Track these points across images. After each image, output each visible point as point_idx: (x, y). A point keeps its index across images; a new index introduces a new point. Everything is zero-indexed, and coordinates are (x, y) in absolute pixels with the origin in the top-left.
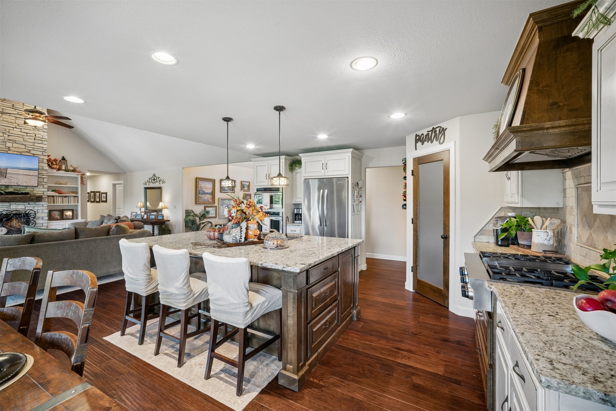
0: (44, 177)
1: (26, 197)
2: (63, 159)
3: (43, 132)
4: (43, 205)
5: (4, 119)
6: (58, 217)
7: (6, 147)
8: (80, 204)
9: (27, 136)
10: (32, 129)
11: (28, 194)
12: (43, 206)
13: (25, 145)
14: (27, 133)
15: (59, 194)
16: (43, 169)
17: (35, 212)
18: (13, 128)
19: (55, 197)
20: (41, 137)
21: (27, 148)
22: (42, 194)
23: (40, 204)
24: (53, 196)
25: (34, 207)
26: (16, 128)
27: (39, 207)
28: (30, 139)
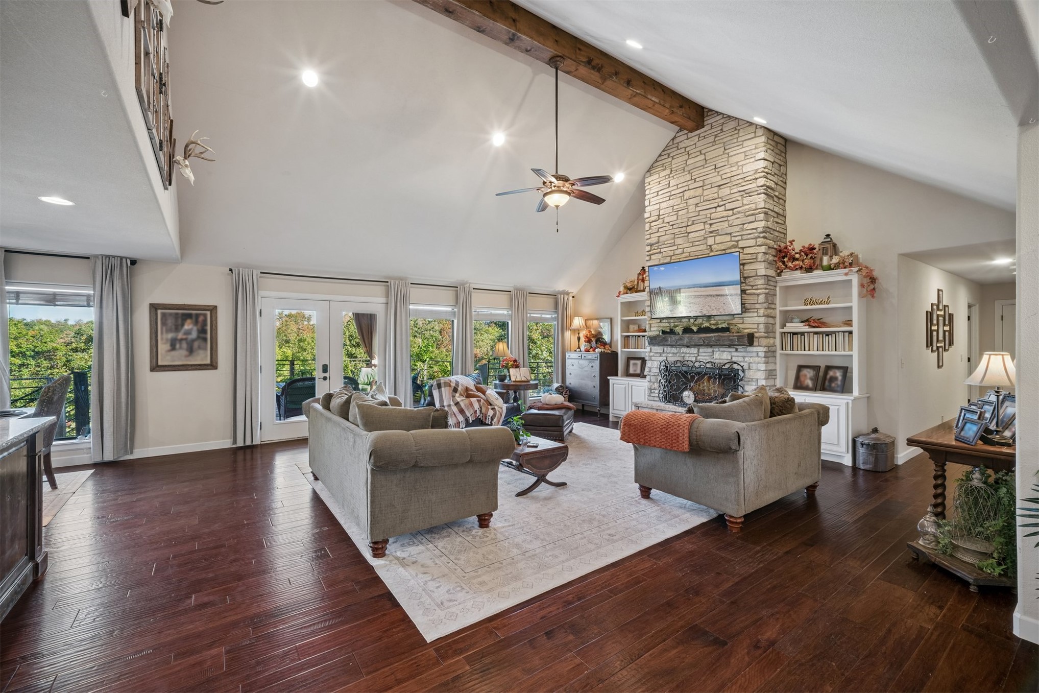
0: (758, 291)
1: (724, 336)
2: (828, 238)
3: (758, 194)
4: (757, 352)
5: (705, 198)
7: (707, 246)
9: (734, 214)
10: (739, 198)
11: (727, 330)
12: (758, 356)
13: (730, 234)
14: (733, 209)
15: (812, 327)
16: (756, 275)
17: (742, 367)
18: (716, 208)
20: (753, 206)
21: (733, 239)
22: (756, 330)
23: (753, 352)
24: (802, 334)
25: (744, 357)
26: (719, 206)
27: (751, 357)
28: (738, 218)
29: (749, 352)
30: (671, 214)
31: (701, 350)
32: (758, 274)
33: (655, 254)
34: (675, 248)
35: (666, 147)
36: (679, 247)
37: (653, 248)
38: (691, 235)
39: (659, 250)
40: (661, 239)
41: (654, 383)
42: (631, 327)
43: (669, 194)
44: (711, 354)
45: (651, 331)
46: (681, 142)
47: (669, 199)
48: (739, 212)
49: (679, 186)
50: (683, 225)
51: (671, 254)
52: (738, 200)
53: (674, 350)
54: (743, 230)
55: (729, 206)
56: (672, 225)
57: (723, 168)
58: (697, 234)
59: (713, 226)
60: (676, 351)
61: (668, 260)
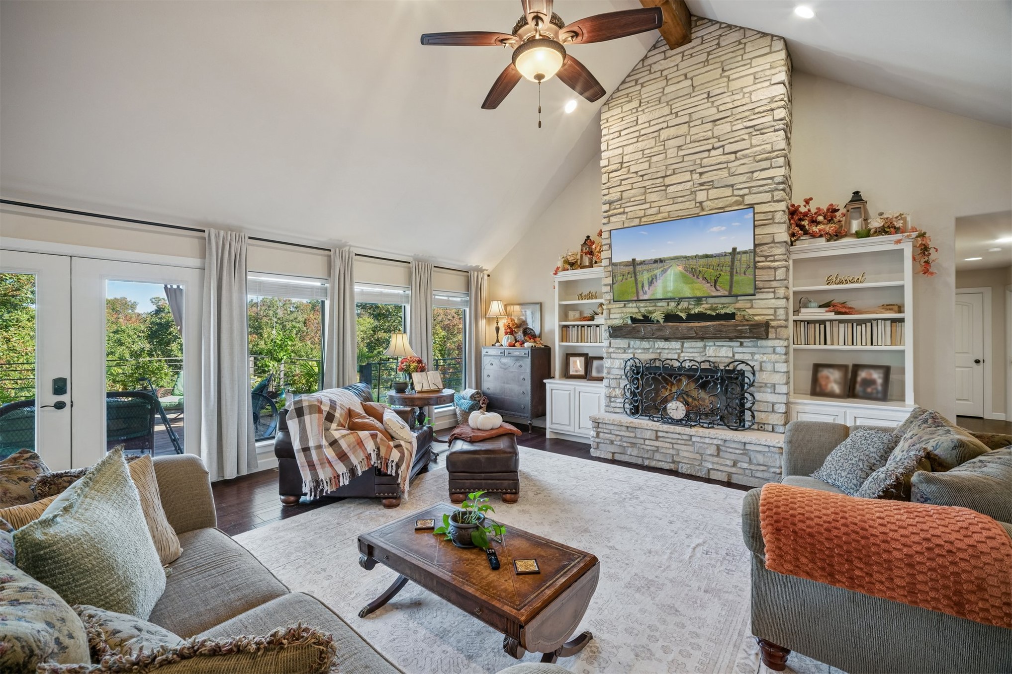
0: (776, 264)
1: (728, 326)
2: (857, 197)
3: (775, 131)
4: (774, 348)
5: (693, 138)
6: (836, 389)
7: (696, 203)
8: (908, 346)
9: (737, 159)
10: (746, 137)
11: (732, 316)
12: (774, 352)
13: (732, 186)
14: (735, 153)
15: (838, 313)
16: (773, 242)
17: (752, 368)
18: (709, 150)
19: (828, 324)
20: (768, 147)
21: (736, 192)
22: (772, 317)
23: (767, 347)
24: (823, 322)
25: (753, 354)
26: (714, 148)
27: (763, 354)
28: (744, 164)
29: (761, 347)
30: (640, 161)
31: (686, 345)
32: (776, 241)
33: (616, 215)
34: (648, 206)
35: (633, 70)
36: (653, 205)
37: (613, 207)
38: (671, 189)
39: (622, 210)
40: (625, 195)
41: (614, 388)
42: (571, 314)
43: (637, 134)
44: (702, 350)
45: (610, 319)
46: (655, 63)
47: (637, 142)
48: (745, 156)
49: (652, 123)
50: (659, 175)
51: (642, 213)
52: (744, 140)
53: (645, 344)
54: (752, 180)
55: (728, 149)
56: (642, 176)
57: (720, 96)
58: (680, 187)
59: (704, 176)
60: (648, 346)
61: (637, 222)
